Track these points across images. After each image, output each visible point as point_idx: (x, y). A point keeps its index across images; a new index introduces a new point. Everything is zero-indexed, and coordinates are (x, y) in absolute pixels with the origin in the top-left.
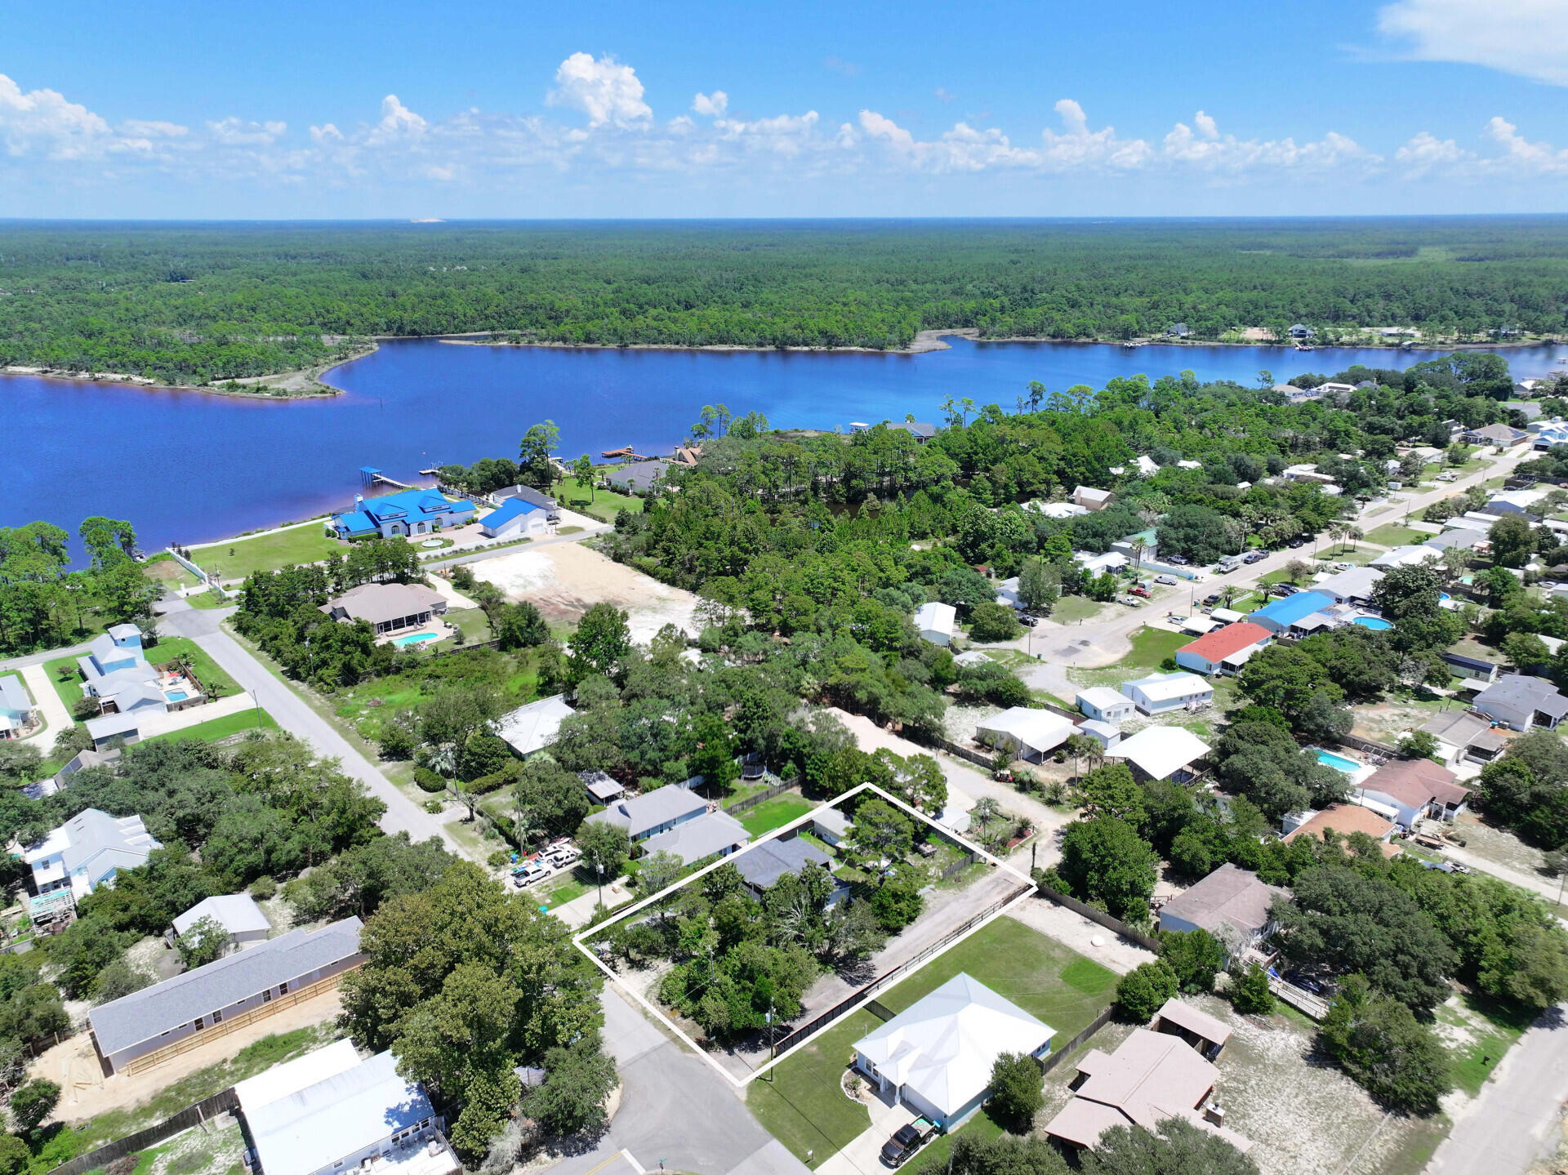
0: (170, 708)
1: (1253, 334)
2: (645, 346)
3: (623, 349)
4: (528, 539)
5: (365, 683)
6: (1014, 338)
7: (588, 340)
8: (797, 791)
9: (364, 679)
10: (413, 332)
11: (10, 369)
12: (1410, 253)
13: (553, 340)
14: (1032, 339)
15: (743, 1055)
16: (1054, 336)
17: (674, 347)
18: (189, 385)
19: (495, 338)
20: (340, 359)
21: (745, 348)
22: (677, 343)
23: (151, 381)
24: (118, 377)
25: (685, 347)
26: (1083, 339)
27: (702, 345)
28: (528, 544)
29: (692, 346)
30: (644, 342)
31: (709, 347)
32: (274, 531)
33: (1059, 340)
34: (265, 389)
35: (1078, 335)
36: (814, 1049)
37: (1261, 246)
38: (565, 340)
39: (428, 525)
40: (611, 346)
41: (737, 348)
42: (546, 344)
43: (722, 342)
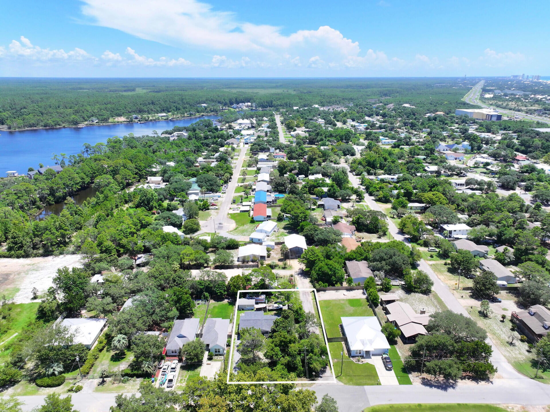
1: (122, 119)
6: (26, 129)
8: (212, 302)
12: (134, 90)
14: (35, 128)
15: (323, 375)
16: (45, 126)
26: (58, 127)
33: (48, 128)
35: (55, 125)
36: (336, 360)
37: (81, 89)
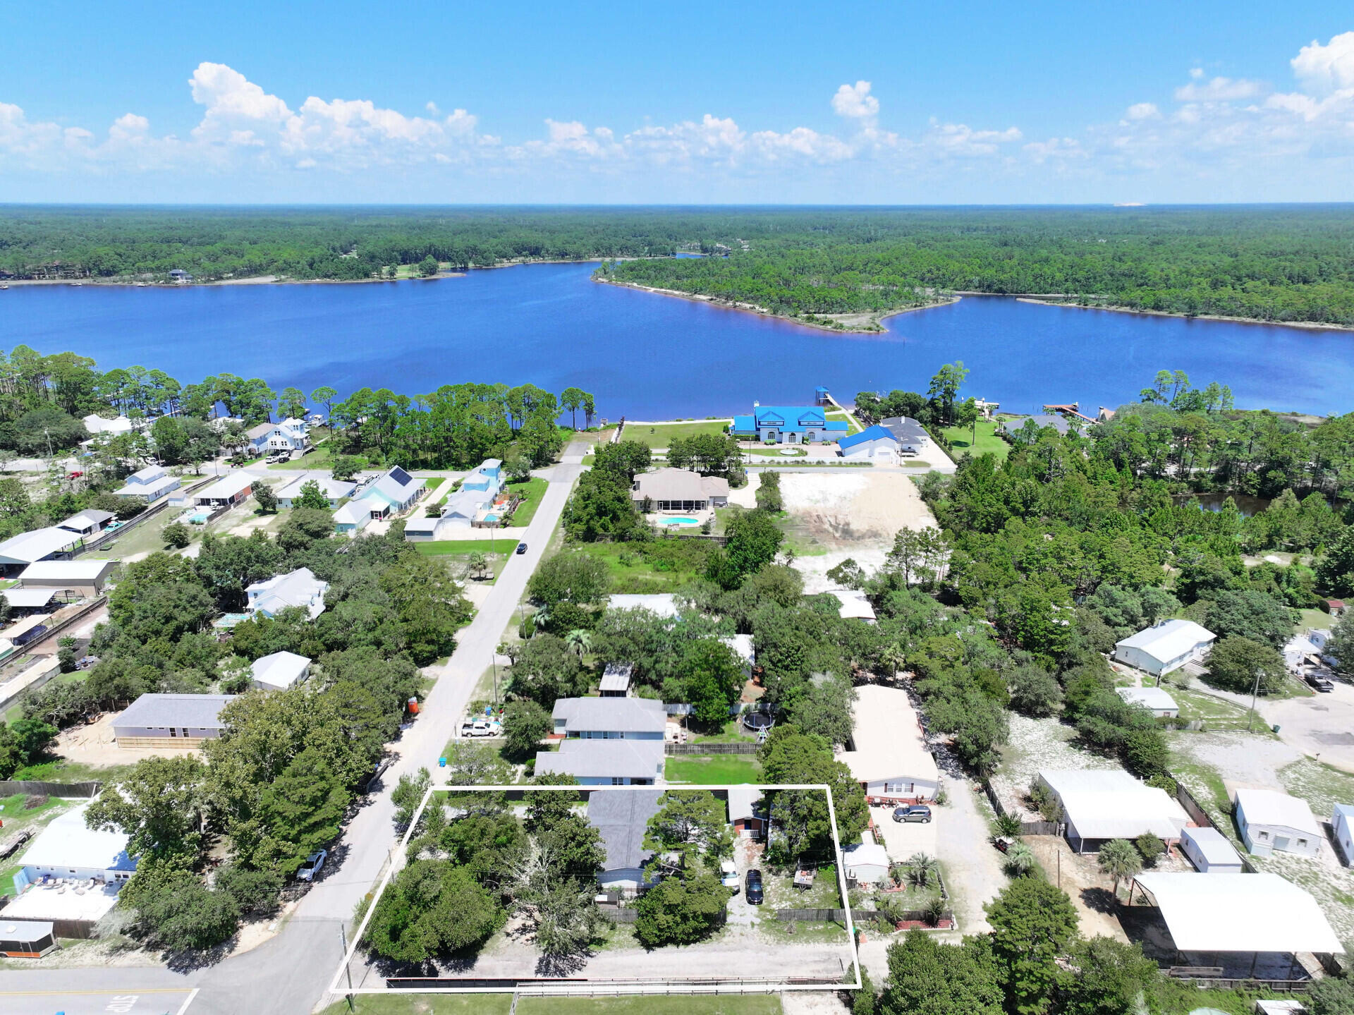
0: (473, 524)
2: (1216, 317)
3: (1190, 319)
4: (869, 464)
5: (600, 543)
7: (1157, 307)
9: (601, 539)
10: (1000, 290)
11: (697, 296)
13: (1122, 305)
17: (1249, 320)
18: (785, 317)
19: (1066, 300)
20: (916, 306)
21: (1339, 327)
22: (1255, 317)
23: (765, 310)
24: (748, 306)
25: (1263, 321)
27: (1284, 320)
28: (867, 468)
29: (1270, 320)
30: (1218, 313)
31: (1292, 324)
32: (697, 422)
34: (830, 322)
38: (1132, 305)
39: (799, 437)
40: (1181, 315)
41: (1328, 326)
42: (1113, 308)
43: (1312, 318)
